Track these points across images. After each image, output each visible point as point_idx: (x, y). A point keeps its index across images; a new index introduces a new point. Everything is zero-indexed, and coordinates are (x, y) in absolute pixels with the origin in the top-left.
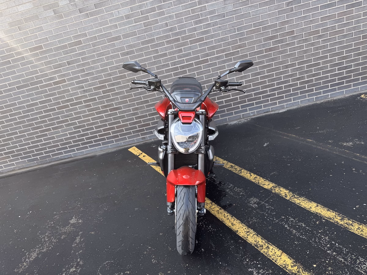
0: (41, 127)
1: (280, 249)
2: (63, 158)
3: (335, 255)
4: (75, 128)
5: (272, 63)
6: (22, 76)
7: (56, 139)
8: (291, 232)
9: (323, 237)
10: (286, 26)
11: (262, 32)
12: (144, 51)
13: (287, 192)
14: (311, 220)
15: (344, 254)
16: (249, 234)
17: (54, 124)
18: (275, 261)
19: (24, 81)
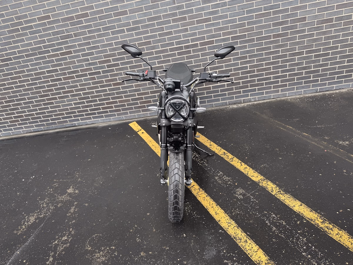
0: (48, 95)
1: (257, 245)
2: (67, 126)
3: (310, 258)
4: (80, 99)
5: (279, 49)
6: (30, 44)
7: (62, 108)
8: (271, 229)
9: (301, 238)
10: (299, 11)
11: (272, 16)
12: (149, 28)
13: (274, 186)
14: (292, 218)
15: (318, 258)
16: (230, 226)
17: (60, 93)
18: (251, 256)
19: (32, 49)
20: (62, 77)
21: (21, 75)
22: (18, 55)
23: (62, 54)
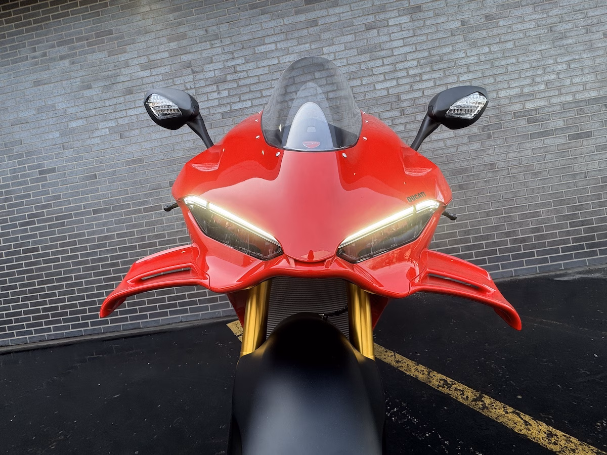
20: (137, 244)
21: (77, 239)
22: (83, 210)
23: (146, 210)
